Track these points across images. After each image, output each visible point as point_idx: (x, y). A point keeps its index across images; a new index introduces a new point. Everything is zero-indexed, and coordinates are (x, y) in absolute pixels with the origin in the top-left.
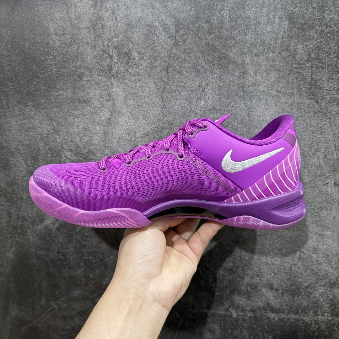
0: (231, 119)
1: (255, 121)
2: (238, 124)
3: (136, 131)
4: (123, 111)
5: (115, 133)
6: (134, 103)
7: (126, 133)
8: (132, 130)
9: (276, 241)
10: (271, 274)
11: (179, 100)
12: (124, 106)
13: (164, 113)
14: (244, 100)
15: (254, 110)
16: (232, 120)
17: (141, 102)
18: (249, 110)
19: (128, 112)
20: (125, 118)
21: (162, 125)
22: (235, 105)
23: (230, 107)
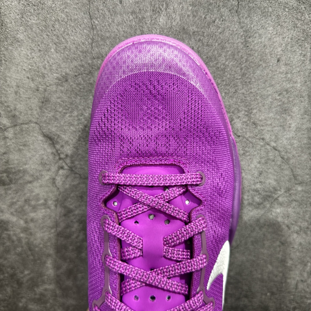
0: (214, 51)
1: (256, 55)
2: (227, 60)
3: (46, 72)
4: (21, 36)
5: (10, 77)
6: (38, 22)
7: (28, 78)
8: (38, 72)
9: (278, 249)
10: (266, 294)
11: (121, 14)
12: (21, 28)
13: (93, 39)
14: (238, 15)
15: (255, 35)
16: (216, 52)
17: (51, 20)
18: (248, 34)
19: (29, 38)
20: (24, 51)
21: (90, 62)
22: (221, 24)
23: (212, 29)
